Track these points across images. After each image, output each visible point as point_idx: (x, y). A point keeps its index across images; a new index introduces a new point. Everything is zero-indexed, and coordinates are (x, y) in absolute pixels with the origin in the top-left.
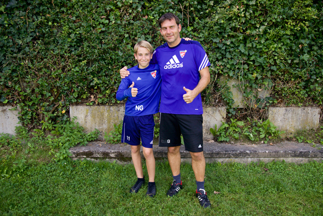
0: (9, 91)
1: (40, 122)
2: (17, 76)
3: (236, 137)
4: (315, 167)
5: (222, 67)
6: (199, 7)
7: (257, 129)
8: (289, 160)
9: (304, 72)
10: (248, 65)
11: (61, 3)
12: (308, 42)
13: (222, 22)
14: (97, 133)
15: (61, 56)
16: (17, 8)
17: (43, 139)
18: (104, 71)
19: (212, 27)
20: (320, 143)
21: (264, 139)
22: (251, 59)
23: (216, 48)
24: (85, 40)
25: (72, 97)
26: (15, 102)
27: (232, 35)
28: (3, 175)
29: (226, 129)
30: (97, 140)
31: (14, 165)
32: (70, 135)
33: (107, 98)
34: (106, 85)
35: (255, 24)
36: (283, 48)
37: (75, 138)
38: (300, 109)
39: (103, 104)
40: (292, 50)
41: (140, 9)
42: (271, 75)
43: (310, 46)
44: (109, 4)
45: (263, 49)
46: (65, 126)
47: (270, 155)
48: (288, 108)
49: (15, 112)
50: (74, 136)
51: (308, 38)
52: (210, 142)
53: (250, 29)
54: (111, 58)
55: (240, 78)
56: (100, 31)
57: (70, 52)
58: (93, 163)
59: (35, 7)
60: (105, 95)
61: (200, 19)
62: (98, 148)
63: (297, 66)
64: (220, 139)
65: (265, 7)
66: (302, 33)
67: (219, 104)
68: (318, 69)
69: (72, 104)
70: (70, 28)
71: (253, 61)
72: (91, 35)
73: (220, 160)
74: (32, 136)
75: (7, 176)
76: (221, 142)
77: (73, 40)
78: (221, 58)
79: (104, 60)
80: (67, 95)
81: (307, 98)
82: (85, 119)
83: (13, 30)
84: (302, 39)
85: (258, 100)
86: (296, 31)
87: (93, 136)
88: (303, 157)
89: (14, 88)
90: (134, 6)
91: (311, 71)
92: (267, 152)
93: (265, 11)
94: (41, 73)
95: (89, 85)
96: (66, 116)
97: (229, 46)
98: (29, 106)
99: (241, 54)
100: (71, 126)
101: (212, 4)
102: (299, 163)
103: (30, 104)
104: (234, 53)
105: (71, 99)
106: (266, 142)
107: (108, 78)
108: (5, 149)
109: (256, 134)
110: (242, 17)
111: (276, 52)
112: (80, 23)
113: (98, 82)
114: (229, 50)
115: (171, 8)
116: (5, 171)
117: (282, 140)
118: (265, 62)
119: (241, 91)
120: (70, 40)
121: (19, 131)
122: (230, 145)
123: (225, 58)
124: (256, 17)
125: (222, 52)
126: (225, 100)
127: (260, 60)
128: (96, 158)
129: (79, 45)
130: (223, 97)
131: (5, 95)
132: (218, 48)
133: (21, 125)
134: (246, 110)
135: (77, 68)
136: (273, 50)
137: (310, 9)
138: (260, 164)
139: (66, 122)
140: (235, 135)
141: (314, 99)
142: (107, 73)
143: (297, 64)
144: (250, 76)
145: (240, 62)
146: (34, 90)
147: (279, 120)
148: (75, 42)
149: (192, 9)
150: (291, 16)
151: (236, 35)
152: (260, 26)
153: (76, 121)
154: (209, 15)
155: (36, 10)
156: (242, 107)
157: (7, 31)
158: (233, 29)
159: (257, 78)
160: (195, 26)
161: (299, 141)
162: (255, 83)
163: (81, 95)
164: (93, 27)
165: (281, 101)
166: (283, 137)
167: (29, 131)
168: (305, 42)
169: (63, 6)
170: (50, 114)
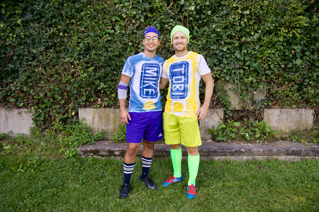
0: (24, 95)
1: (52, 123)
2: (32, 82)
3: (233, 137)
4: (307, 164)
5: (219, 72)
6: (198, 16)
7: (253, 129)
8: (282, 158)
9: (297, 76)
10: (244, 70)
11: (71, 15)
12: (300, 48)
13: (219, 30)
14: (103, 133)
15: (71, 63)
16: (32, 20)
17: (55, 138)
18: (109, 76)
19: (210, 35)
20: (313, 142)
21: (260, 138)
22: (246, 65)
23: (213, 54)
24: (93, 49)
25: (80, 100)
26: (30, 105)
27: (229, 42)
28: (18, 170)
29: (223, 130)
30: (103, 140)
31: (29, 161)
32: (79, 134)
33: (113, 101)
34: (111, 90)
35: (250, 32)
36: (277, 53)
37: (83, 137)
38: (294, 111)
39: (108, 106)
40: (286, 56)
41: (142, 20)
42: (266, 79)
43: (303, 51)
44: (114, 15)
45: (258, 55)
46: (74, 126)
47: (264, 153)
48: (283, 110)
49: (29, 114)
50: (83, 136)
51: (301, 44)
52: (208, 141)
53: (246, 37)
54: (116, 64)
55: (236, 81)
56: (106, 40)
57: (79, 59)
58: (99, 160)
59: (48, 20)
60: (110, 99)
61: (199, 27)
62: (105, 146)
63: (291, 70)
64: (218, 139)
65: (259, 16)
66: (295, 39)
67: (217, 106)
68: (311, 73)
69: (81, 106)
70: (79, 38)
71: (249, 66)
72: (98, 44)
73: (217, 158)
74: (44, 136)
75: (22, 171)
76: (219, 141)
77: (82, 48)
78: (218, 63)
79: (110, 66)
80: (76, 98)
81: (301, 100)
82: (93, 120)
83: (29, 41)
84: (294, 45)
85: (254, 103)
86: (289, 38)
87: (100, 136)
88: (295, 155)
89: (29, 93)
90: (137, 17)
91: (304, 75)
92: (261, 150)
93: (259, 21)
94: (53, 79)
95: (96, 89)
96: (75, 118)
97: (225, 52)
98: (42, 109)
99: (237, 59)
100: (80, 126)
101: (210, 14)
102: (292, 161)
103: (43, 106)
104: (230, 59)
105: (80, 102)
106: (261, 141)
107: (114, 83)
108: (21, 147)
109: (252, 134)
110: (238, 26)
111: (270, 58)
112: (88, 33)
113: (105, 86)
114: (225, 56)
115: (171, 18)
116: (21, 166)
117: (277, 140)
118: (260, 67)
119: (237, 94)
120: (79, 49)
121: (33, 131)
122: (226, 144)
123: (222, 63)
124: (250, 25)
125: (219, 58)
126: (222, 102)
127: (255, 65)
128: (102, 156)
129: (87, 53)
130: (221, 100)
131: (21, 99)
132: (215, 54)
133: (35, 126)
134: (242, 111)
135: (85, 74)
136: (267, 55)
137: (301, 17)
138: (254, 162)
139: (75, 123)
140: (231, 135)
141: (307, 101)
142: (112, 78)
143: (291, 68)
144: (246, 80)
145: (236, 67)
146: (47, 94)
147: (274, 120)
148: (84, 50)
149: (191, 18)
150: (283, 24)
151: (232, 42)
152: (254, 34)
153: (84, 122)
154: (206, 24)
155: (49, 22)
156: (239, 109)
157: (23, 41)
158: (229, 37)
159: (252, 82)
160: (194, 34)
161: (293, 141)
162: (251, 86)
163: (89, 98)
164: (100, 37)
165: (276, 103)
166: (278, 136)
167: (42, 131)
168: (298, 48)
169: (73, 18)
170: (61, 116)
